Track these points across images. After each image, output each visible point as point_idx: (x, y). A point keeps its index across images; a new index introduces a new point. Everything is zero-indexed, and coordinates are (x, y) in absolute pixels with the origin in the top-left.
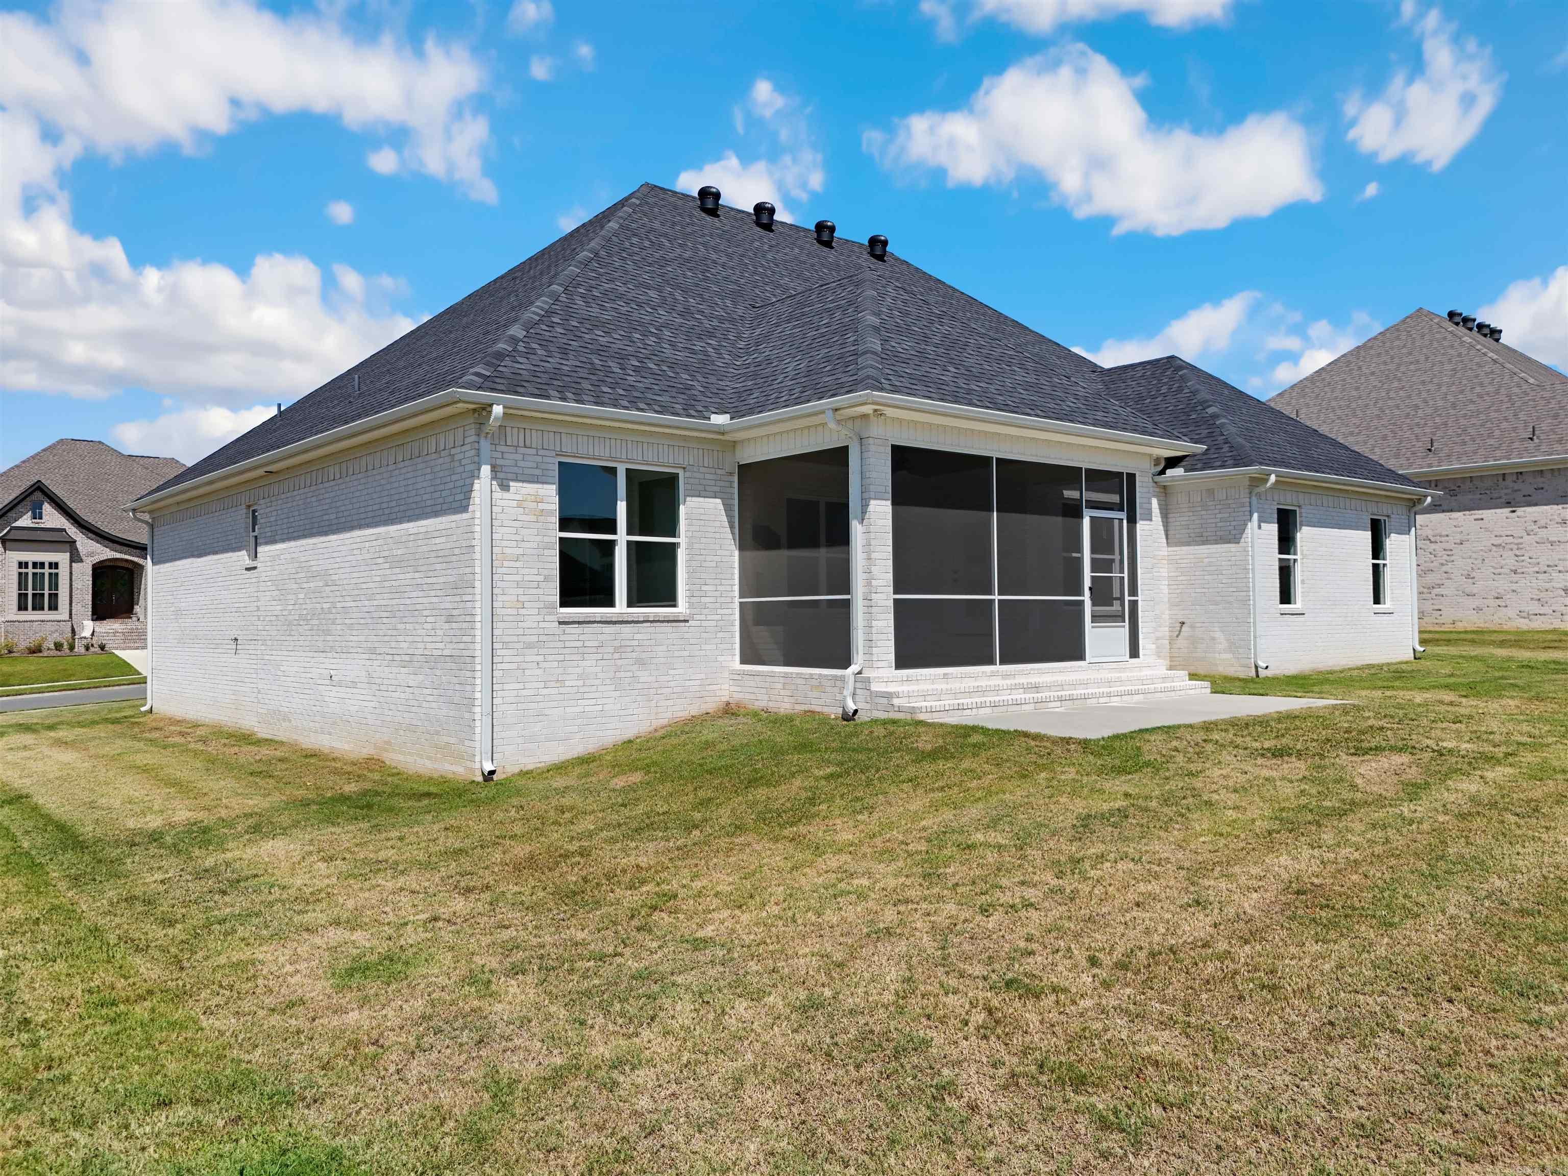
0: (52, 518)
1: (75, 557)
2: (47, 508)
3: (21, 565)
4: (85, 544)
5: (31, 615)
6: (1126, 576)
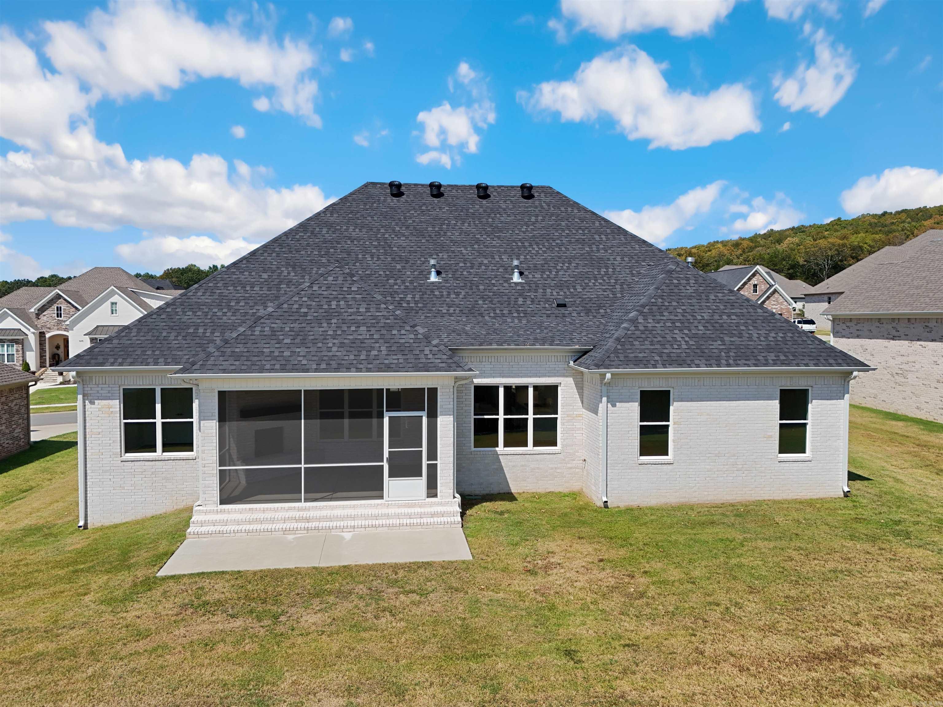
6: (424, 449)
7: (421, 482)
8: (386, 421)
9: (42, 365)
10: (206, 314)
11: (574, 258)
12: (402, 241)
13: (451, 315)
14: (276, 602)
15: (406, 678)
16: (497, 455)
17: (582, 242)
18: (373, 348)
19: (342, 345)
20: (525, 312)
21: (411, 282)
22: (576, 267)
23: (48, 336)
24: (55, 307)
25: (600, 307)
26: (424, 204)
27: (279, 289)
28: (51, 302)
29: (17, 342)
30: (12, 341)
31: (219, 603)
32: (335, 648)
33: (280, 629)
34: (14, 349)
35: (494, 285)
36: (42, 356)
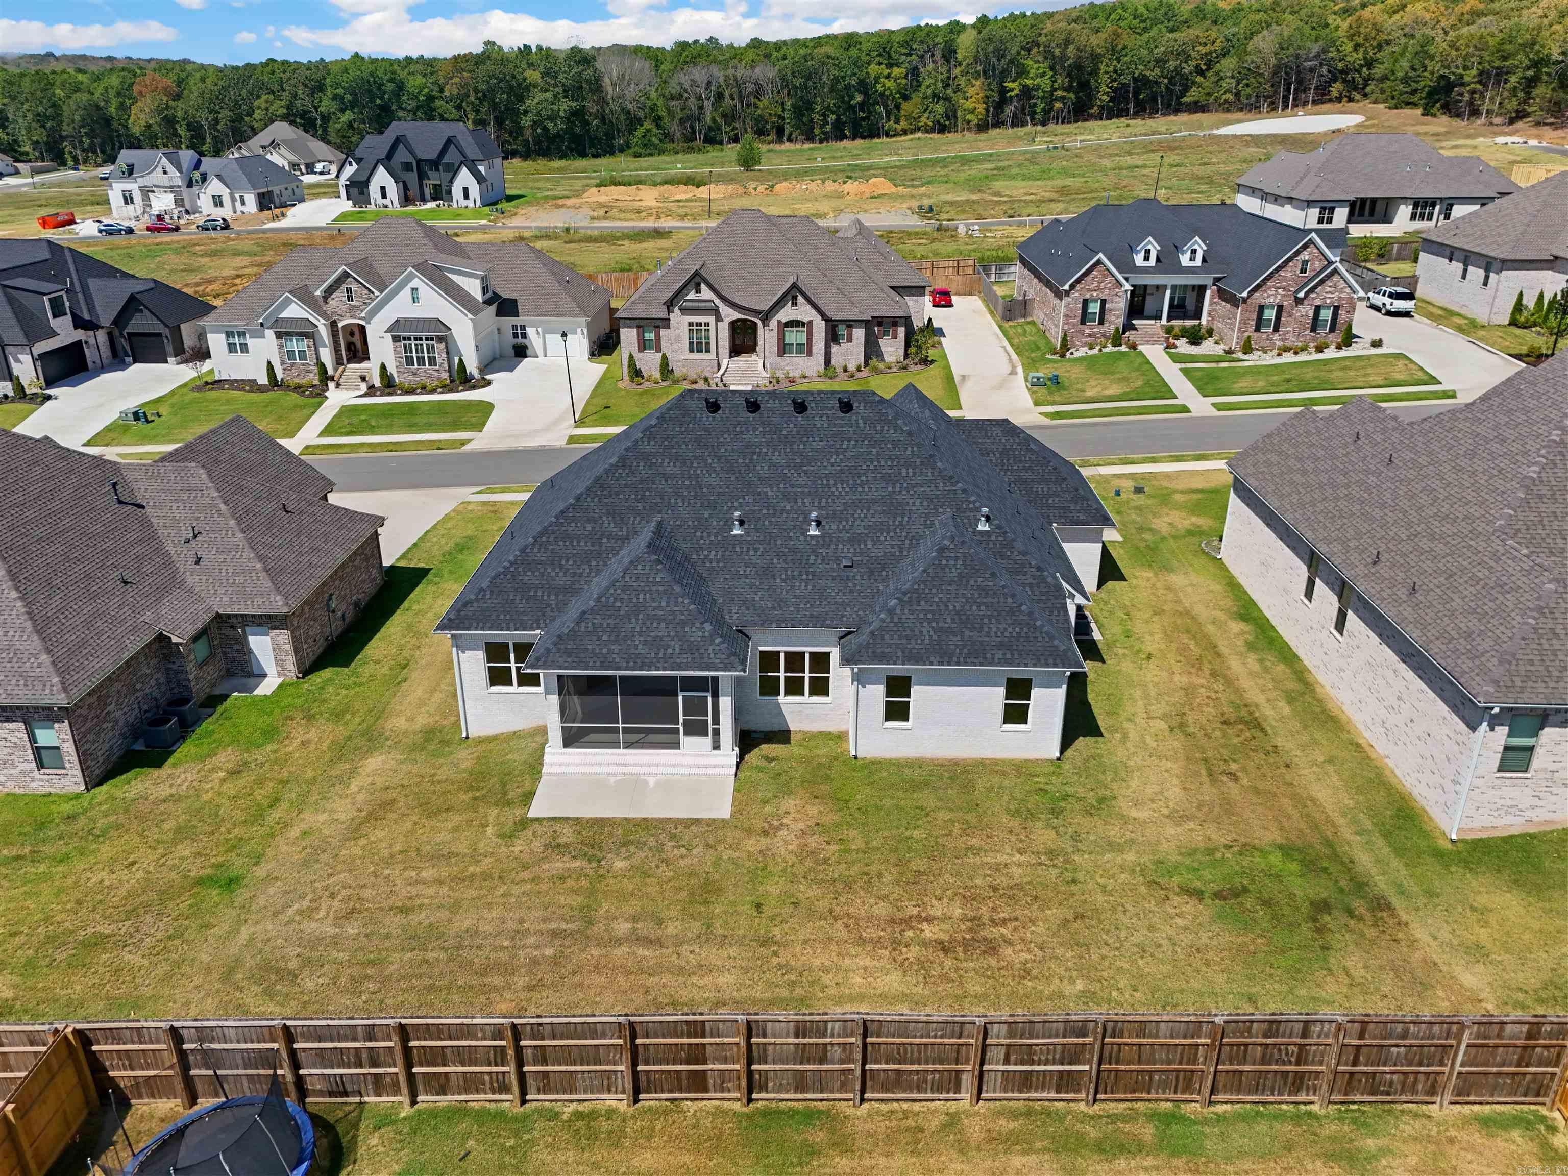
0: (706, 293)
1: (719, 319)
2: (703, 287)
3: (691, 324)
4: (724, 310)
5: (696, 356)
6: (710, 718)
7: (708, 740)
8: (680, 698)
9: (339, 362)
10: (542, 574)
11: (874, 502)
12: (713, 480)
13: (746, 577)
14: (600, 849)
15: (665, 914)
16: (778, 705)
17: (887, 479)
18: (669, 646)
19: (646, 643)
20: (814, 573)
21: (716, 535)
22: (873, 516)
23: (340, 325)
24: (344, 287)
25: (883, 569)
26: (739, 423)
27: (601, 544)
28: (339, 282)
29: (307, 335)
30: (301, 334)
31: (567, 845)
32: (631, 888)
33: (601, 872)
34: (304, 345)
35: (791, 538)
36: (337, 350)
